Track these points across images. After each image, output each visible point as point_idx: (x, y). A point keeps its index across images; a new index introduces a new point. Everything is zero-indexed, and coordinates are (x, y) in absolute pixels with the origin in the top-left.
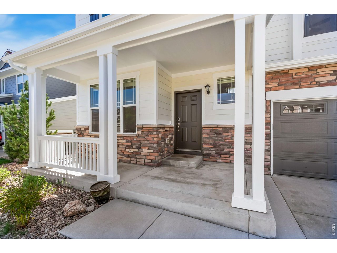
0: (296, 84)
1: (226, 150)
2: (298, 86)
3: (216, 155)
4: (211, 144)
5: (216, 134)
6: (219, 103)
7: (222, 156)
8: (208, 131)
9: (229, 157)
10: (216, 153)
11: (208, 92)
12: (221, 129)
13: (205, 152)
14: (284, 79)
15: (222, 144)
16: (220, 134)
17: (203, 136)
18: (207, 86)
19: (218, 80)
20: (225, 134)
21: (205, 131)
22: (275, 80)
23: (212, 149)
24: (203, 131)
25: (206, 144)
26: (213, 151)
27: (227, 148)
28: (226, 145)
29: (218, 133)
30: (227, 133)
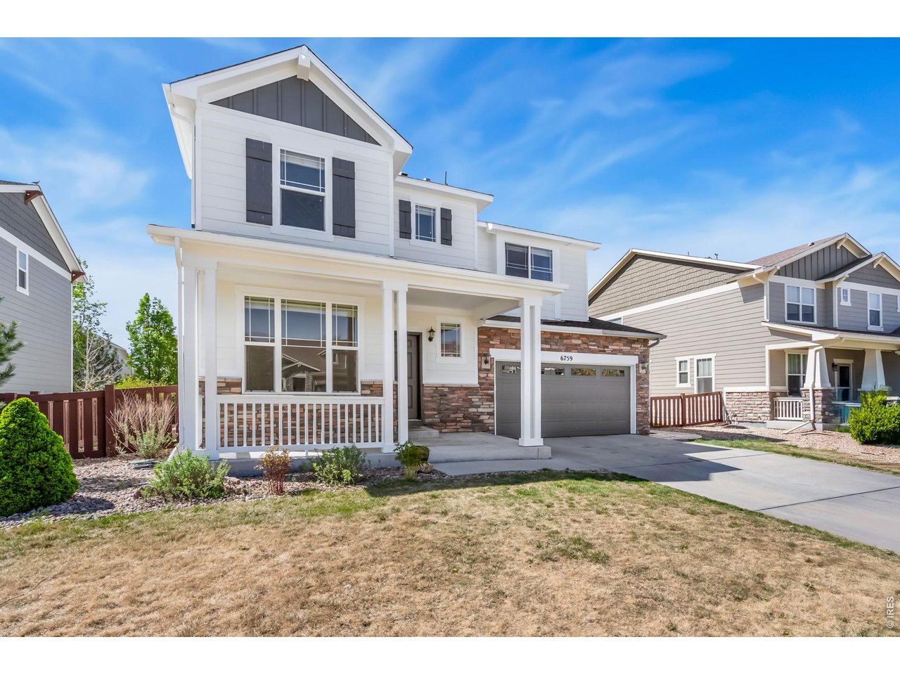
0: (513, 344)
1: (452, 416)
2: (514, 347)
3: (440, 424)
4: (434, 410)
5: (441, 396)
6: (442, 355)
7: (448, 424)
8: (431, 391)
9: (456, 425)
10: (441, 421)
11: (430, 339)
12: (446, 390)
13: (427, 420)
14: (505, 337)
15: (447, 409)
16: (446, 395)
17: (425, 399)
18: (432, 331)
19: (442, 325)
20: (451, 396)
21: (427, 392)
22: (498, 338)
23: (436, 416)
24: (425, 391)
25: (428, 410)
26: (437, 419)
27: (454, 413)
28: (452, 410)
29: (443, 395)
30: (454, 394)
